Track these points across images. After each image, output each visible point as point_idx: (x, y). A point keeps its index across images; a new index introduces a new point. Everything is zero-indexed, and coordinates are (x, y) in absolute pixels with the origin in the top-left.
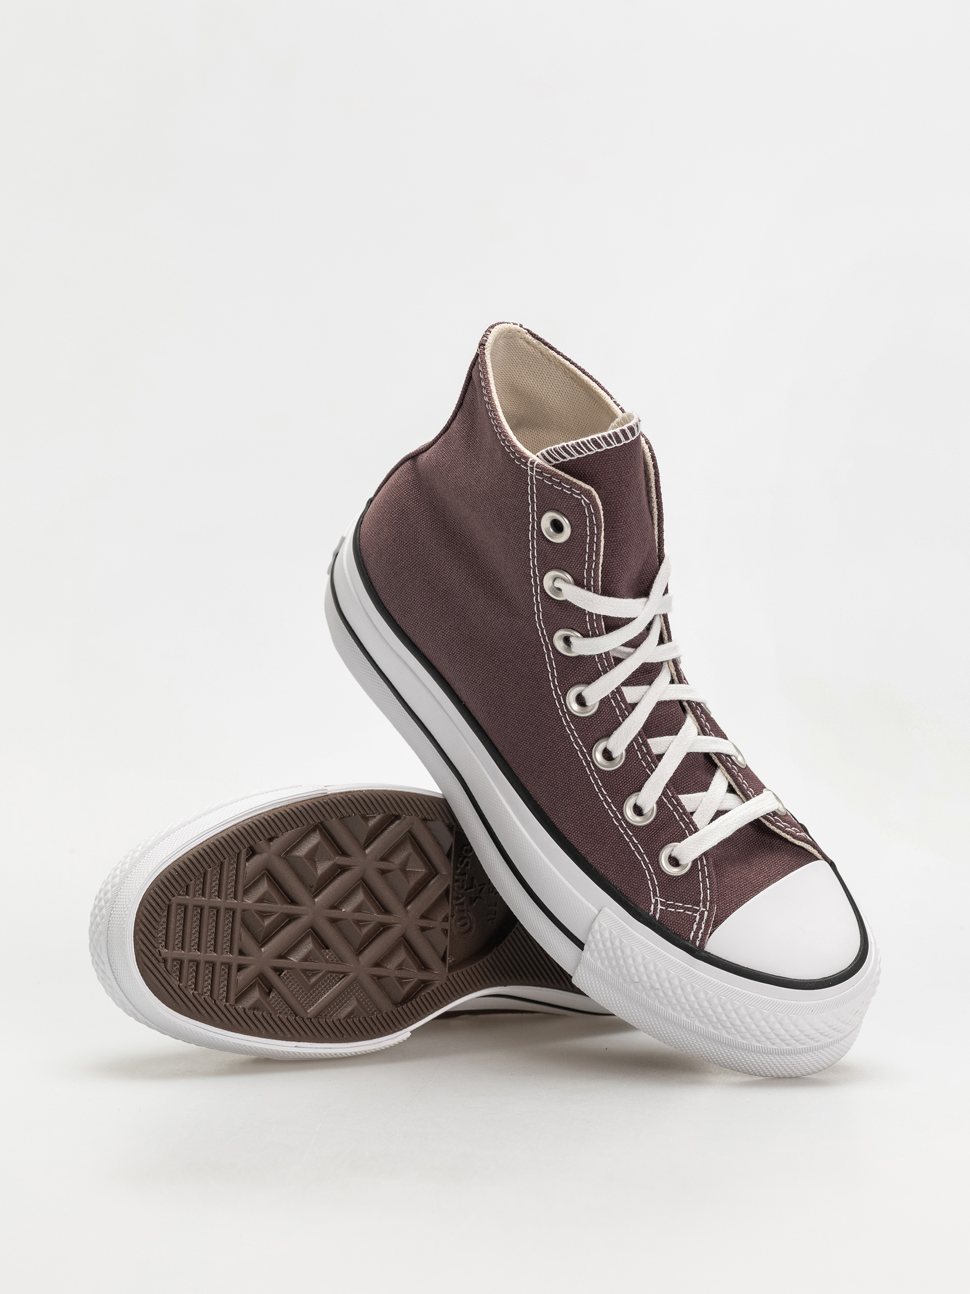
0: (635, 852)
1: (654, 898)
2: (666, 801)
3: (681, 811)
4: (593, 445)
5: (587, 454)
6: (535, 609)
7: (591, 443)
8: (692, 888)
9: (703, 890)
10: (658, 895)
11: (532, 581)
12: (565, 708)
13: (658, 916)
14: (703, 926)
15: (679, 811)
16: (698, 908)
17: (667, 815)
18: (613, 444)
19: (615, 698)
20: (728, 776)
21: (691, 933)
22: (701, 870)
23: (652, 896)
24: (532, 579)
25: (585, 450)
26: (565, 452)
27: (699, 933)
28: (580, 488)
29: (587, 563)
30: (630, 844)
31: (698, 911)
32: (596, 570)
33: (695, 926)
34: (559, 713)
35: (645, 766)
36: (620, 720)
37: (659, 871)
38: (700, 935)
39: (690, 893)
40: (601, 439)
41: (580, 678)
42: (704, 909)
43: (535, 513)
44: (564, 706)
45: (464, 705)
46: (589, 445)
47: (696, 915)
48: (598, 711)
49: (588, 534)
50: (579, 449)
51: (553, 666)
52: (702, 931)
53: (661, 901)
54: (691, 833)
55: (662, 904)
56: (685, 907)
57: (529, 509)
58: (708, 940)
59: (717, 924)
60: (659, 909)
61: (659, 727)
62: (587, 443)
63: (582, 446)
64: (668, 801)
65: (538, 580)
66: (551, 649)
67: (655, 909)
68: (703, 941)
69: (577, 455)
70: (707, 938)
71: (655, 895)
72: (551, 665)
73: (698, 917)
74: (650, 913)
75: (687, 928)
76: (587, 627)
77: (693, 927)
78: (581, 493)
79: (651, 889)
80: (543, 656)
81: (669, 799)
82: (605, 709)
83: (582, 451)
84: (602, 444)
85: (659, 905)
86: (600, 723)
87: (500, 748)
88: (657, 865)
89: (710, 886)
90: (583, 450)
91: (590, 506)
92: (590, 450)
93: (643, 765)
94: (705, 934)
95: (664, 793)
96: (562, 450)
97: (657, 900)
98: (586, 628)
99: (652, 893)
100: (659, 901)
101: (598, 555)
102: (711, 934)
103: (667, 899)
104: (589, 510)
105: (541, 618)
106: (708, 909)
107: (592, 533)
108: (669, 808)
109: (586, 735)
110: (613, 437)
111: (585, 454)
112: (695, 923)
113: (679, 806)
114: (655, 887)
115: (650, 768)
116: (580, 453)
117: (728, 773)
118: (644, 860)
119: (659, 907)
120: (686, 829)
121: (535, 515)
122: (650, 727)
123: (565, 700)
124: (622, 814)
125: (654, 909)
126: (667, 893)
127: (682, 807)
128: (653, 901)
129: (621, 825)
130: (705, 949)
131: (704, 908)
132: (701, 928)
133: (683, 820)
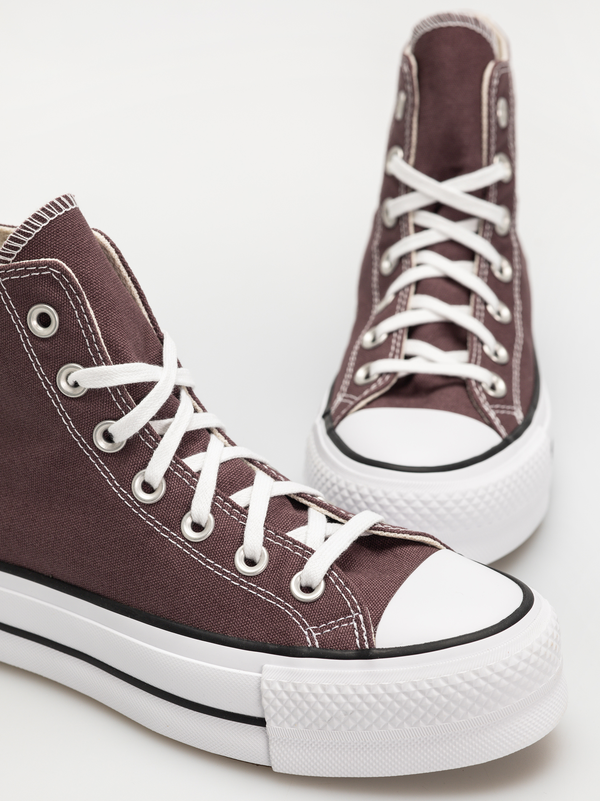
0: (267, 600)
1: (305, 631)
2: (272, 541)
3: (291, 543)
4: (36, 221)
5: (35, 233)
6: (64, 421)
7: (34, 220)
8: (336, 601)
9: (347, 598)
10: (308, 626)
11: (48, 394)
12: (136, 504)
13: (317, 644)
14: (364, 629)
15: (289, 543)
16: (351, 616)
17: (279, 552)
18: (55, 213)
19: (177, 469)
20: (322, 509)
21: (355, 641)
22: (336, 583)
23: (302, 629)
24: (48, 392)
25: (31, 229)
26: (15, 242)
27: (363, 636)
28: (45, 264)
29: (87, 340)
30: (259, 595)
31: (352, 618)
32: (98, 342)
33: (357, 634)
34: (134, 512)
35: (237, 519)
36: (192, 489)
37: (298, 603)
38: (365, 638)
39: (337, 607)
40: (41, 212)
41: (136, 466)
42: (357, 614)
43: (19, 321)
44: (134, 502)
45: (52, 578)
46: (33, 223)
47: (352, 623)
48: (167, 488)
49: (74, 308)
50: (26, 231)
51: (107, 471)
52: (365, 634)
53: (313, 629)
54: (309, 556)
55: (315, 630)
56: (338, 622)
57: (12, 321)
58: (375, 639)
59: (376, 622)
60: (315, 637)
61: (232, 483)
62: (30, 221)
63: (27, 226)
64: (274, 540)
65: (52, 389)
66: (97, 456)
67: (312, 639)
68: (370, 640)
69: (26, 238)
70: (373, 638)
71: (305, 627)
72: (105, 472)
73: (355, 624)
74: (309, 646)
75: (350, 639)
76: (118, 408)
77: (355, 635)
78: (48, 267)
79: (299, 623)
80: (94, 467)
81: (274, 538)
82: (173, 484)
83: (29, 232)
84: (44, 217)
85: (313, 633)
86: (175, 499)
87: (100, 590)
88: (293, 600)
89: (351, 591)
90: (30, 230)
91: (62, 277)
92: (36, 228)
93: (234, 519)
94: (369, 634)
95: (266, 535)
96: (11, 242)
97: (309, 631)
98: (117, 410)
99: (301, 627)
100: (311, 630)
101: (92, 324)
102: (375, 633)
103: (318, 624)
104: (63, 281)
105: (73, 427)
106: (360, 612)
107: (77, 304)
108: (278, 545)
109: (168, 518)
110: (52, 207)
111: (34, 234)
112: (355, 631)
113: (287, 540)
114: (301, 620)
115: (243, 519)
116: (28, 235)
117: (321, 507)
118: (279, 603)
119: (314, 635)
120: (303, 555)
121: (20, 323)
122: (224, 486)
123: (132, 495)
124: (237, 572)
125: (310, 639)
126: (315, 619)
127: (289, 539)
128: (306, 633)
129: (242, 583)
130: (377, 647)
131: (356, 612)
132: (363, 631)
133: (296, 549)
